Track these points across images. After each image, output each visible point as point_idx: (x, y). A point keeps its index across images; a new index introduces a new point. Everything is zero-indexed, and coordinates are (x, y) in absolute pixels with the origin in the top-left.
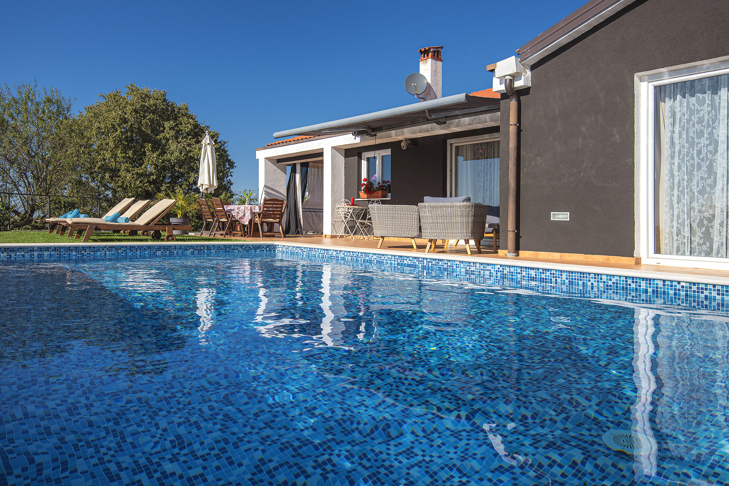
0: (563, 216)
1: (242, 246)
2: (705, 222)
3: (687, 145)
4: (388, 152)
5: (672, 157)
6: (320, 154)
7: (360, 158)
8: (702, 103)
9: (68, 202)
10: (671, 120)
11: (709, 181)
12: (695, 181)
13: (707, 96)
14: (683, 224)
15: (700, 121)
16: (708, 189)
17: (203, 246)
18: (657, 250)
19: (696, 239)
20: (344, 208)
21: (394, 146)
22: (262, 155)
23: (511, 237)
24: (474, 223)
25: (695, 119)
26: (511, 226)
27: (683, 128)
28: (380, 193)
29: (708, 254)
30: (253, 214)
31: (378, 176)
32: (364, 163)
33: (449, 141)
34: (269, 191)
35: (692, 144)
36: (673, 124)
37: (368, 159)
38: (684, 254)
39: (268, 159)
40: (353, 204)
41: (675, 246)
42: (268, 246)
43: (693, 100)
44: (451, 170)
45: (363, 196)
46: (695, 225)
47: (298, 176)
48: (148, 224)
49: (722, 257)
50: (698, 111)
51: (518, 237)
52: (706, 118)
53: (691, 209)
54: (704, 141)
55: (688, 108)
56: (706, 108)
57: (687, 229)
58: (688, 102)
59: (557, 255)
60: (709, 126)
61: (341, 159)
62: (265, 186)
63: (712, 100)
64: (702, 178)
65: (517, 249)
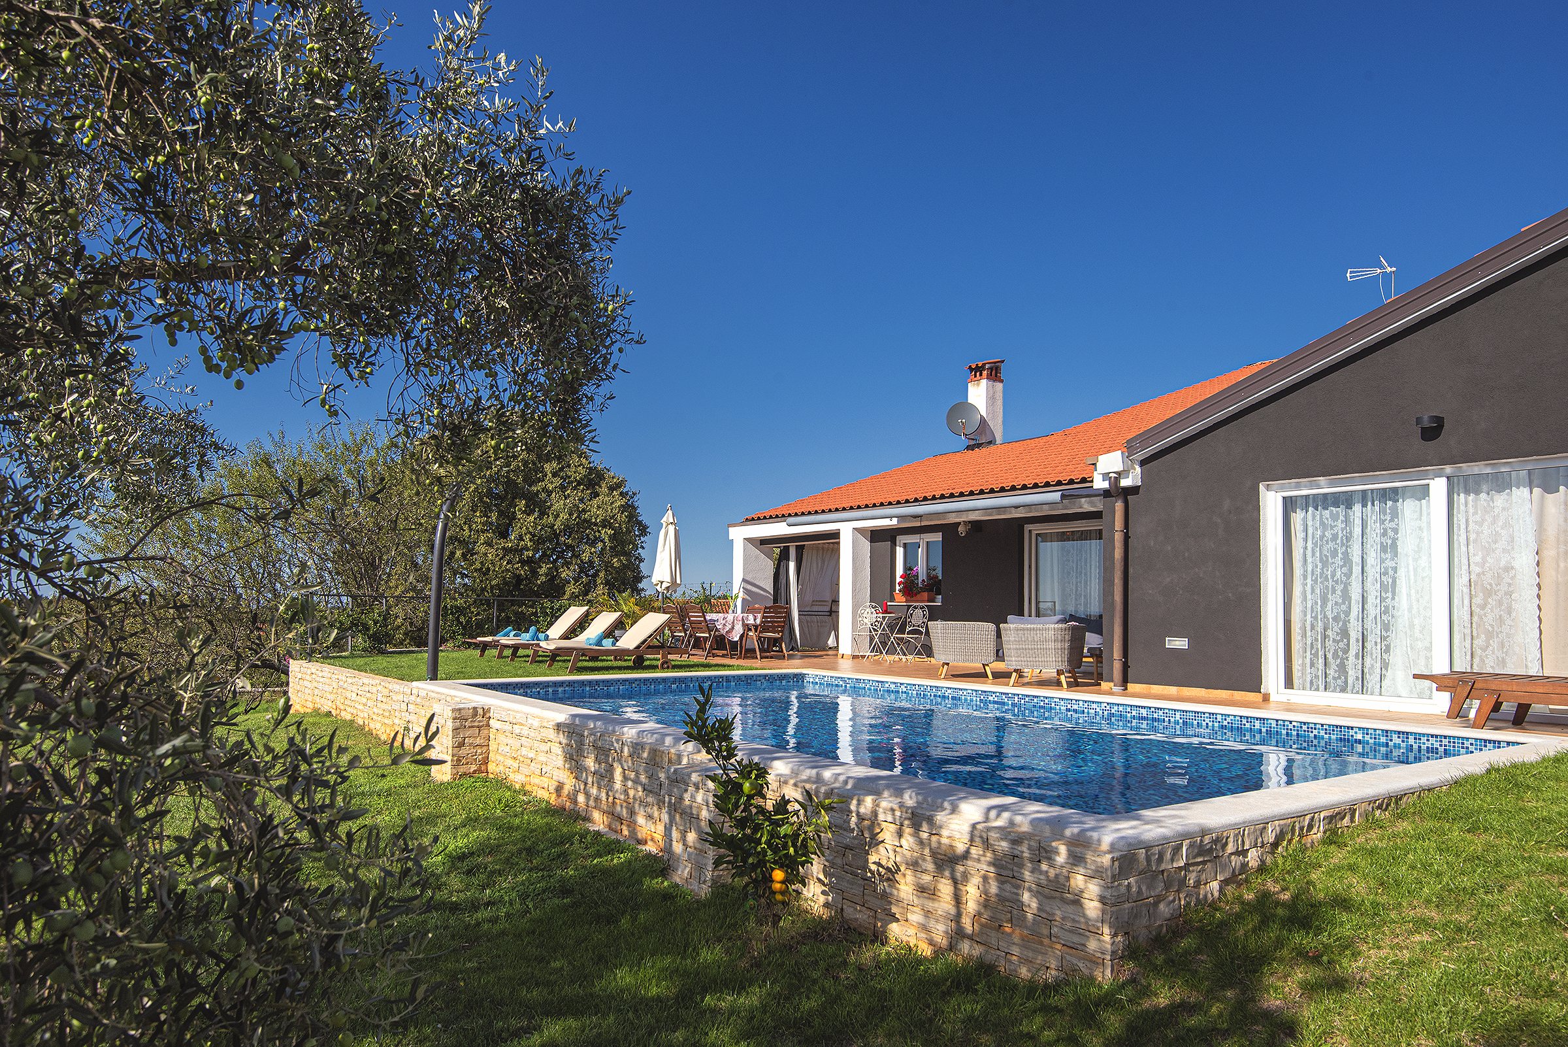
0: (1181, 643)
1: (766, 676)
2: (1340, 653)
3: (1320, 565)
4: (937, 537)
5: (1305, 577)
6: (836, 535)
7: (894, 544)
8: (1335, 518)
9: (456, 607)
10: (1303, 535)
11: (1344, 607)
12: (1330, 604)
13: (1341, 510)
14: (1316, 655)
15: (1335, 537)
16: (1343, 616)
17: (722, 677)
18: (1289, 683)
19: (1331, 672)
20: (870, 616)
21: (948, 530)
22: (739, 534)
23: (1117, 666)
24: (1071, 648)
25: (1328, 534)
26: (1117, 654)
27: (1315, 544)
28: (925, 595)
29: (1343, 690)
30: (747, 628)
31: (921, 568)
32: (900, 551)
33: (1027, 527)
34: (749, 587)
35: (1325, 563)
36: (1306, 540)
37: (905, 546)
38: (1317, 689)
39: (749, 540)
40: (886, 612)
41: (1308, 679)
42: (796, 675)
43: (1327, 513)
44: (1030, 567)
45: (900, 600)
46: (1330, 656)
47: (792, 565)
48: (638, 647)
49: (1357, 692)
50: (1332, 528)
51: (1125, 667)
52: (1340, 535)
53: (1325, 637)
54: (1339, 561)
55: (1322, 523)
56: (1340, 525)
57: (1321, 661)
58: (1321, 516)
59: (1173, 690)
60: (1343, 544)
61: (866, 545)
62: (744, 580)
63: (1346, 516)
64: (1336, 603)
65: (1125, 681)
